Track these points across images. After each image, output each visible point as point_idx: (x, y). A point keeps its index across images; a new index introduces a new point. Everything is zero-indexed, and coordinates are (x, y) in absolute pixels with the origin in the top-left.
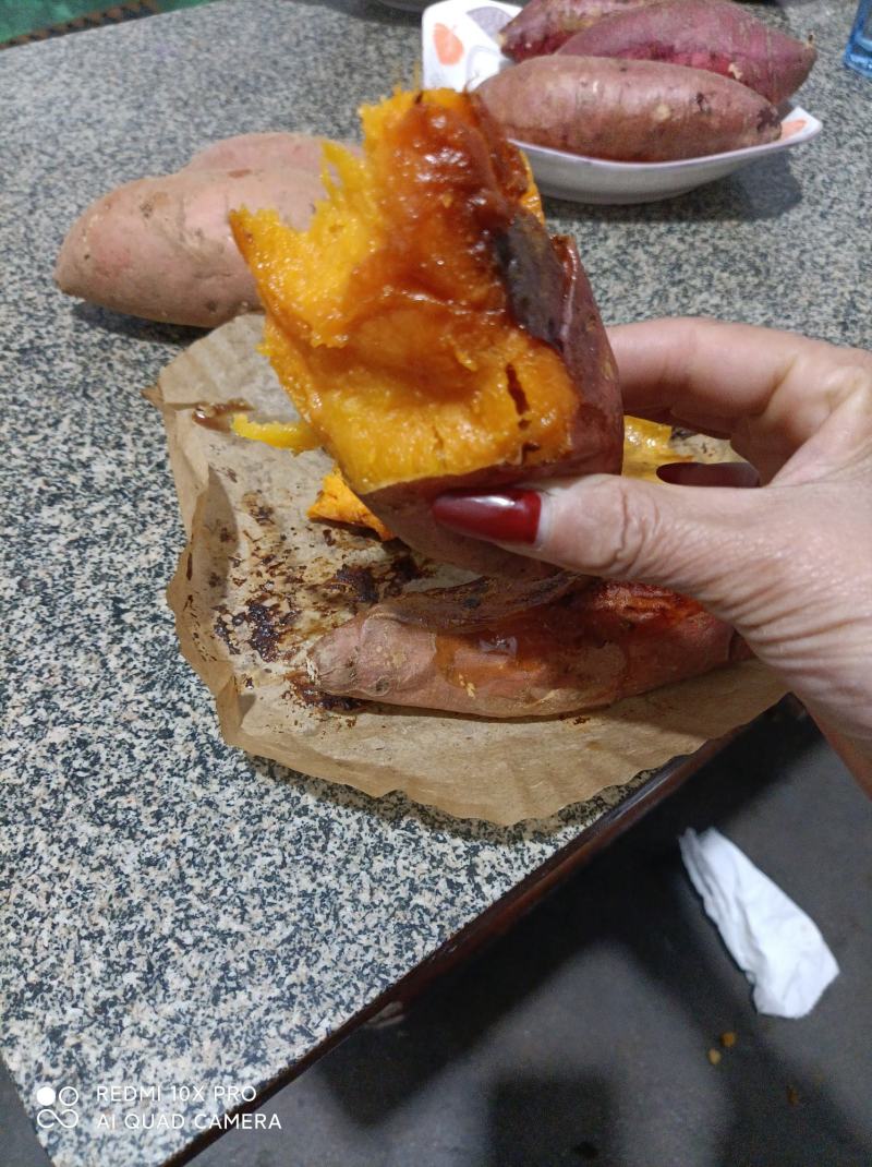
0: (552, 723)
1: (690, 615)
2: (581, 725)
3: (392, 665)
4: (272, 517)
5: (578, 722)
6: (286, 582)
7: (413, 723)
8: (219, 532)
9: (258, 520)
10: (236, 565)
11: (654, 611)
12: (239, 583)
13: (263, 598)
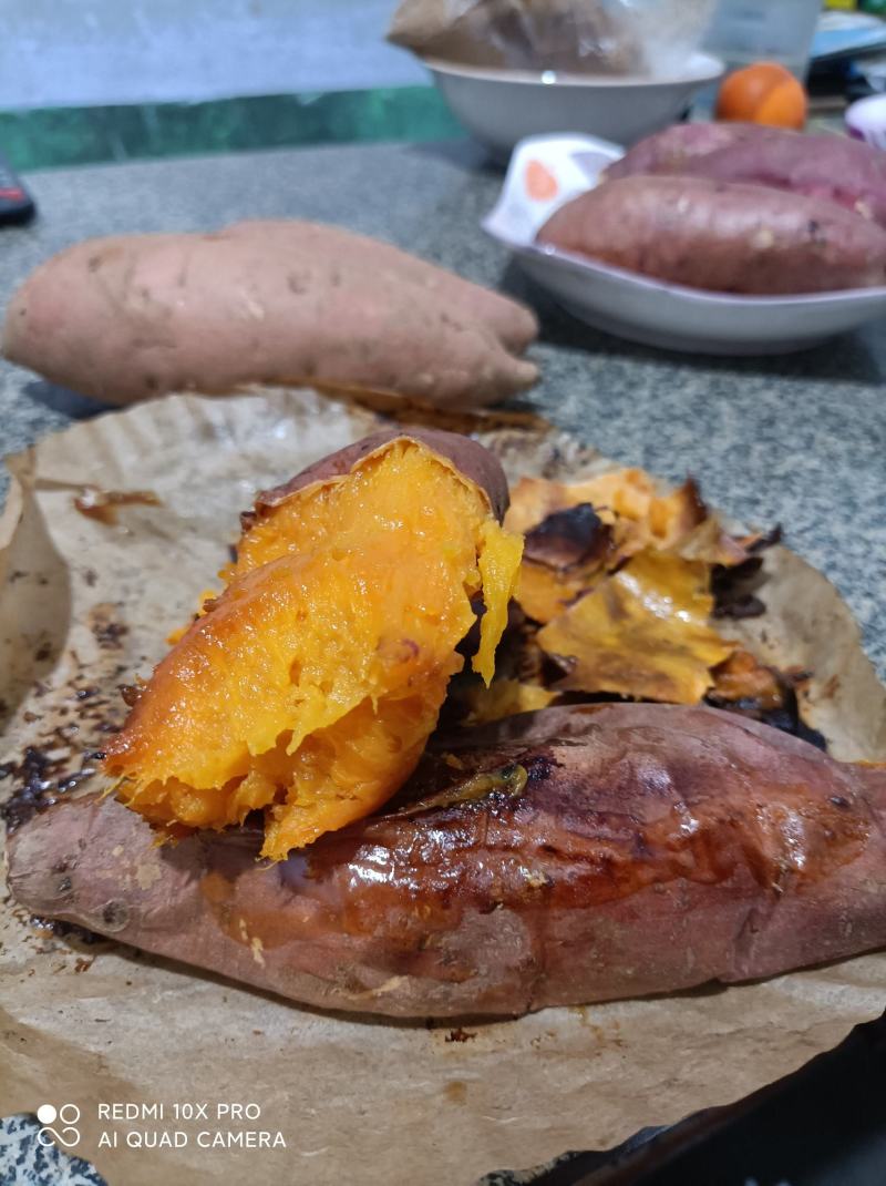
0: (410, 1032)
1: (657, 880)
2: (456, 1045)
3: (134, 882)
4: (123, 639)
5: (455, 1038)
6: (97, 728)
7: (179, 987)
8: (38, 647)
9: (100, 640)
10: (39, 694)
11: (592, 861)
12: (29, 718)
13: (51, 746)
